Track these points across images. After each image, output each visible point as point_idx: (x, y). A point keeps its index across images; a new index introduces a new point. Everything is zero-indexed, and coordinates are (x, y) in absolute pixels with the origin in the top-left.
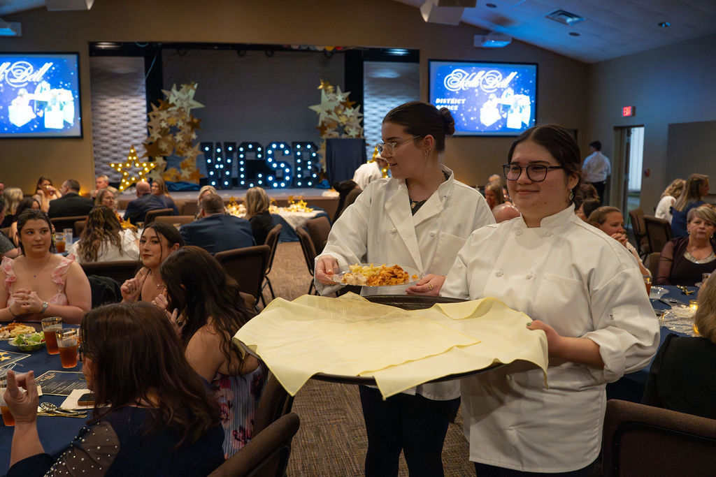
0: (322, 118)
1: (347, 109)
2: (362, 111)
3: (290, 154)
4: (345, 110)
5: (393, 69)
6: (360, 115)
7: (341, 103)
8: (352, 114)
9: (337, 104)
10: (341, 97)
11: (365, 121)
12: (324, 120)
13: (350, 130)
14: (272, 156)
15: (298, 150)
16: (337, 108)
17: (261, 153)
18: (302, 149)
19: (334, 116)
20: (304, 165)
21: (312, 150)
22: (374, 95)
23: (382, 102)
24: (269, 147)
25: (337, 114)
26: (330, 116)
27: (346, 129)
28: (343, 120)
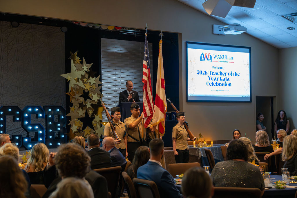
0: (71, 85)
1: (91, 77)
2: (100, 80)
3: (42, 117)
4: (89, 78)
5: (122, 46)
6: (100, 83)
7: (86, 72)
8: (95, 82)
9: (83, 73)
10: (86, 67)
11: (103, 88)
12: (73, 86)
13: (93, 95)
14: (28, 119)
15: (50, 113)
16: (83, 77)
17: (19, 116)
18: (53, 112)
19: (81, 84)
20: (54, 126)
21: (61, 113)
22: (109, 66)
23: (114, 73)
24: (25, 110)
25: (83, 81)
26: (77, 83)
27: (90, 95)
28: (87, 87)
